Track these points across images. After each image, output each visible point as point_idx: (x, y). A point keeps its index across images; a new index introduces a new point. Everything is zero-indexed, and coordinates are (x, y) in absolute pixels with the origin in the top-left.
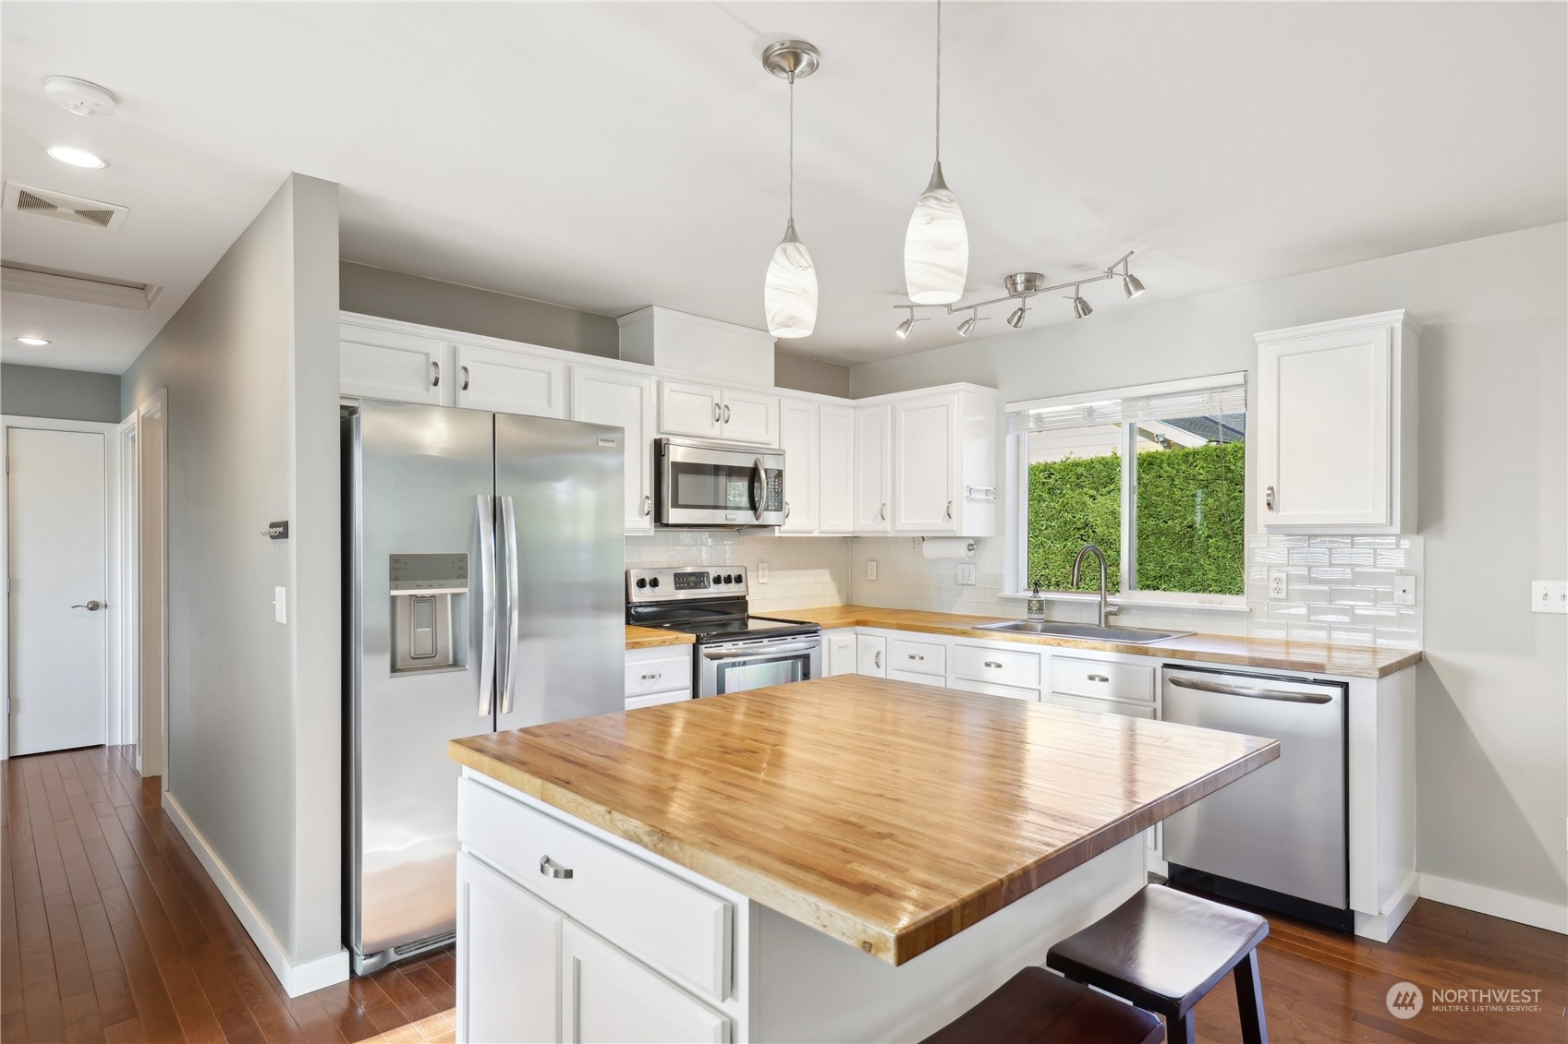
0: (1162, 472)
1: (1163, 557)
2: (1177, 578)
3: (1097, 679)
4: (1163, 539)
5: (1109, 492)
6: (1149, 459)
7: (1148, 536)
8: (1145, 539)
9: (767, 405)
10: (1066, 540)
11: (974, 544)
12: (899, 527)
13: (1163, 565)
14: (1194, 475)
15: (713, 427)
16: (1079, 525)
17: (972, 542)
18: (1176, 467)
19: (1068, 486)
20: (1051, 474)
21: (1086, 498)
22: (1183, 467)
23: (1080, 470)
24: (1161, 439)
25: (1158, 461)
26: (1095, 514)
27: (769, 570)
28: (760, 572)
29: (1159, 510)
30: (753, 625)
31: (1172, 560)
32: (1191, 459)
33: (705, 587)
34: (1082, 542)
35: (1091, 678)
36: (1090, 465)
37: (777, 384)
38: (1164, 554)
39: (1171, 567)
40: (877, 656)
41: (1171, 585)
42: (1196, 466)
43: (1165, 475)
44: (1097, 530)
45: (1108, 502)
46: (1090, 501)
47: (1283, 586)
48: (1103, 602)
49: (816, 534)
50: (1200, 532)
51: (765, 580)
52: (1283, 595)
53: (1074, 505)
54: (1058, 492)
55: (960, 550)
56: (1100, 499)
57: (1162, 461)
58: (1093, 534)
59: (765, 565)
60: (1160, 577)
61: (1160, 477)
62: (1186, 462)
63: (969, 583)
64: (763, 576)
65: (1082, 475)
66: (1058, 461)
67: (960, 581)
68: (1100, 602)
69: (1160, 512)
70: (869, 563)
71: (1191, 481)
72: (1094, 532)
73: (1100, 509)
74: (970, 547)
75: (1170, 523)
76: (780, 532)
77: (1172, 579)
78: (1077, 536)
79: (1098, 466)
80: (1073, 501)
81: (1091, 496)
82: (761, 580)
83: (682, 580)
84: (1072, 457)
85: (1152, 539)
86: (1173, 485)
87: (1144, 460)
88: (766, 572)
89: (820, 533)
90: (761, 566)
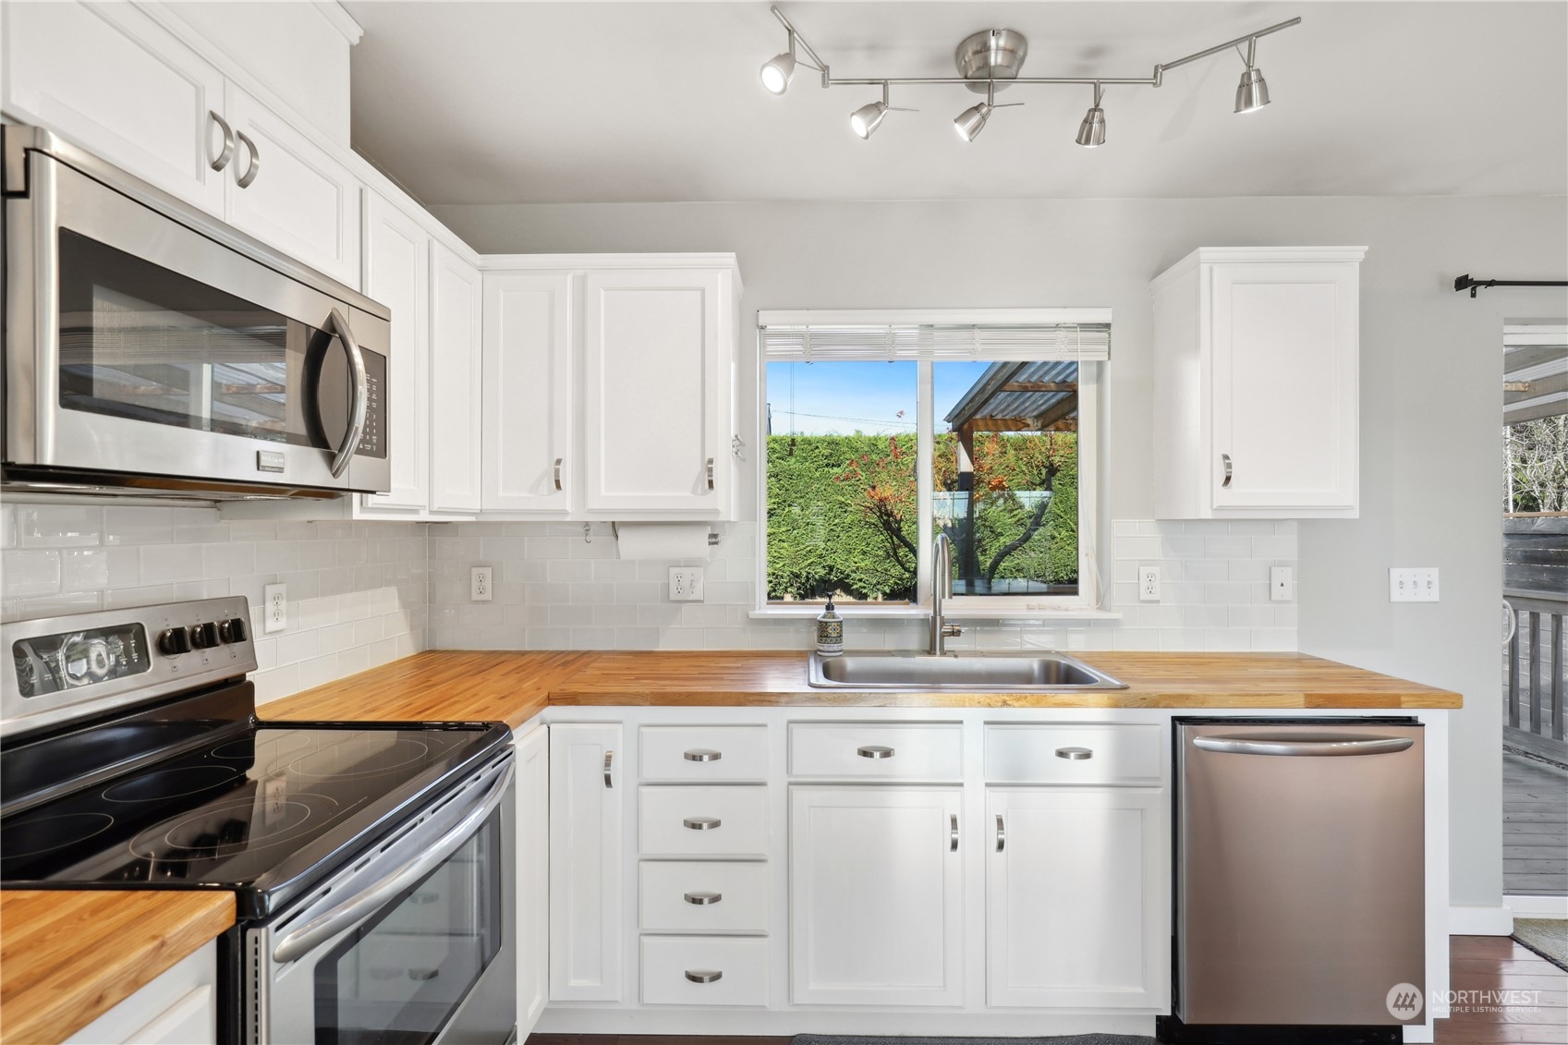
3: (1072, 755)
12: (594, 503)
17: (715, 530)
27: (288, 600)
28: (270, 607)
35: (1062, 754)
40: (607, 764)
47: (1157, 584)
48: (938, 619)
51: (282, 623)
52: (1157, 596)
59: (281, 588)
63: (692, 597)
64: (276, 615)
67: (674, 596)
68: (933, 620)
70: (477, 571)
74: (712, 538)
76: (363, 509)
82: (271, 625)
88: (283, 604)
89: (431, 512)
90: (271, 590)
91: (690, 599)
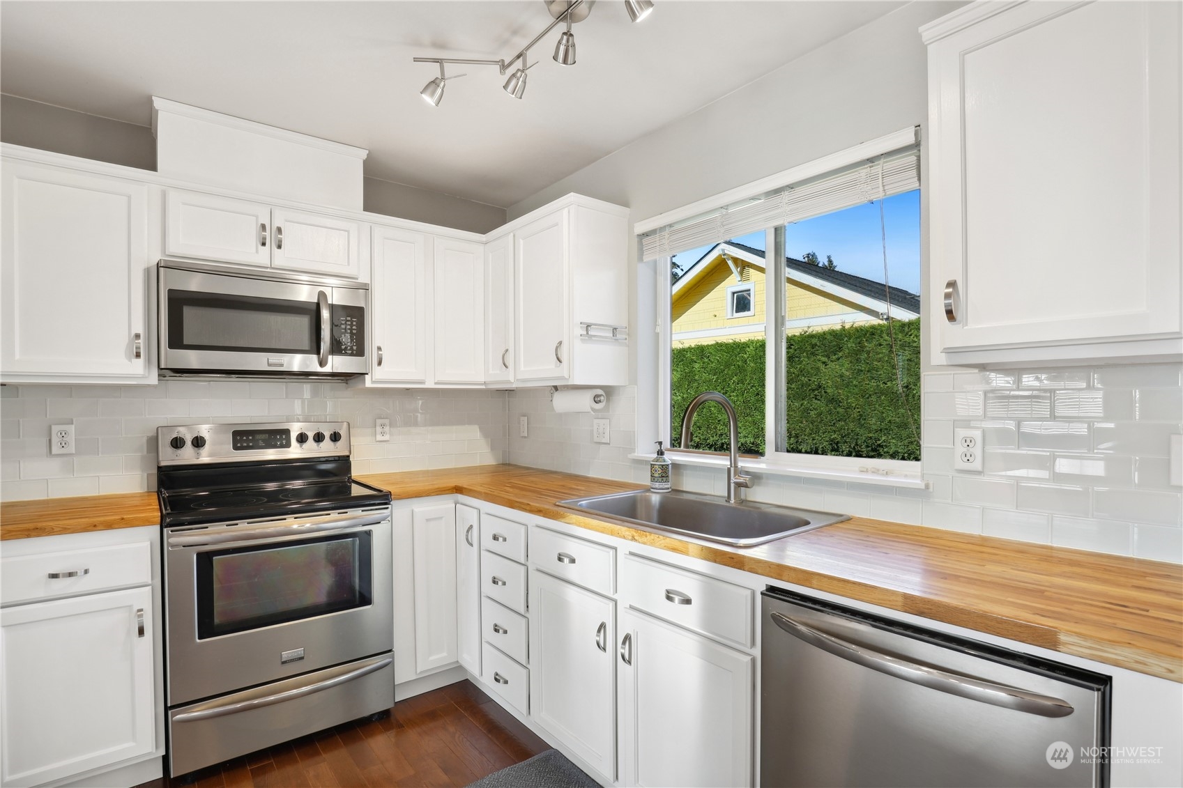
0: (882, 340)
1: (883, 413)
2: (894, 431)
3: (677, 598)
4: (883, 397)
5: (838, 359)
6: (871, 330)
7: (870, 395)
8: (868, 398)
9: (348, 231)
10: (803, 399)
11: (605, 394)
13: (883, 420)
14: (909, 343)
15: (257, 252)
16: (814, 386)
17: (600, 392)
18: (894, 336)
19: (805, 354)
20: (792, 345)
21: (820, 364)
22: (900, 336)
23: (814, 341)
24: (885, 317)
25: (879, 332)
26: (827, 378)
27: (391, 425)
28: (379, 429)
29: (879, 373)
30: (356, 491)
31: (891, 416)
32: (906, 329)
33: (282, 446)
34: (816, 401)
36: (822, 336)
37: (367, 207)
38: (884, 411)
39: (890, 422)
40: (468, 531)
41: (890, 437)
42: (911, 335)
43: (884, 343)
44: (829, 391)
45: (837, 367)
46: (822, 367)
47: (977, 451)
48: (732, 469)
49: (430, 385)
50: (915, 392)
51: (387, 437)
52: (977, 465)
53: (810, 370)
54: (797, 359)
55: (584, 402)
56: (832, 365)
57: (882, 331)
58: (825, 395)
59: (387, 421)
60: (881, 430)
61: (880, 345)
62: (902, 331)
64: (383, 434)
65: (816, 345)
66: (798, 334)
67: (596, 440)
68: (729, 470)
69: (880, 375)
70: (522, 418)
71: (907, 348)
72: (825, 392)
73: (830, 373)
74: (596, 399)
75: (889, 384)
76: (373, 382)
77: (891, 432)
78: (812, 396)
79: (829, 337)
80: (809, 367)
81: (824, 363)
82: (379, 437)
83: (243, 438)
84: (810, 330)
85: (874, 398)
86: (891, 351)
87: (867, 331)
88: (387, 429)
89: (436, 383)
90: (379, 422)
91: (603, 441)
